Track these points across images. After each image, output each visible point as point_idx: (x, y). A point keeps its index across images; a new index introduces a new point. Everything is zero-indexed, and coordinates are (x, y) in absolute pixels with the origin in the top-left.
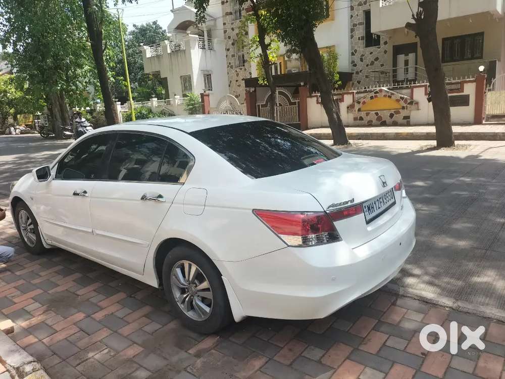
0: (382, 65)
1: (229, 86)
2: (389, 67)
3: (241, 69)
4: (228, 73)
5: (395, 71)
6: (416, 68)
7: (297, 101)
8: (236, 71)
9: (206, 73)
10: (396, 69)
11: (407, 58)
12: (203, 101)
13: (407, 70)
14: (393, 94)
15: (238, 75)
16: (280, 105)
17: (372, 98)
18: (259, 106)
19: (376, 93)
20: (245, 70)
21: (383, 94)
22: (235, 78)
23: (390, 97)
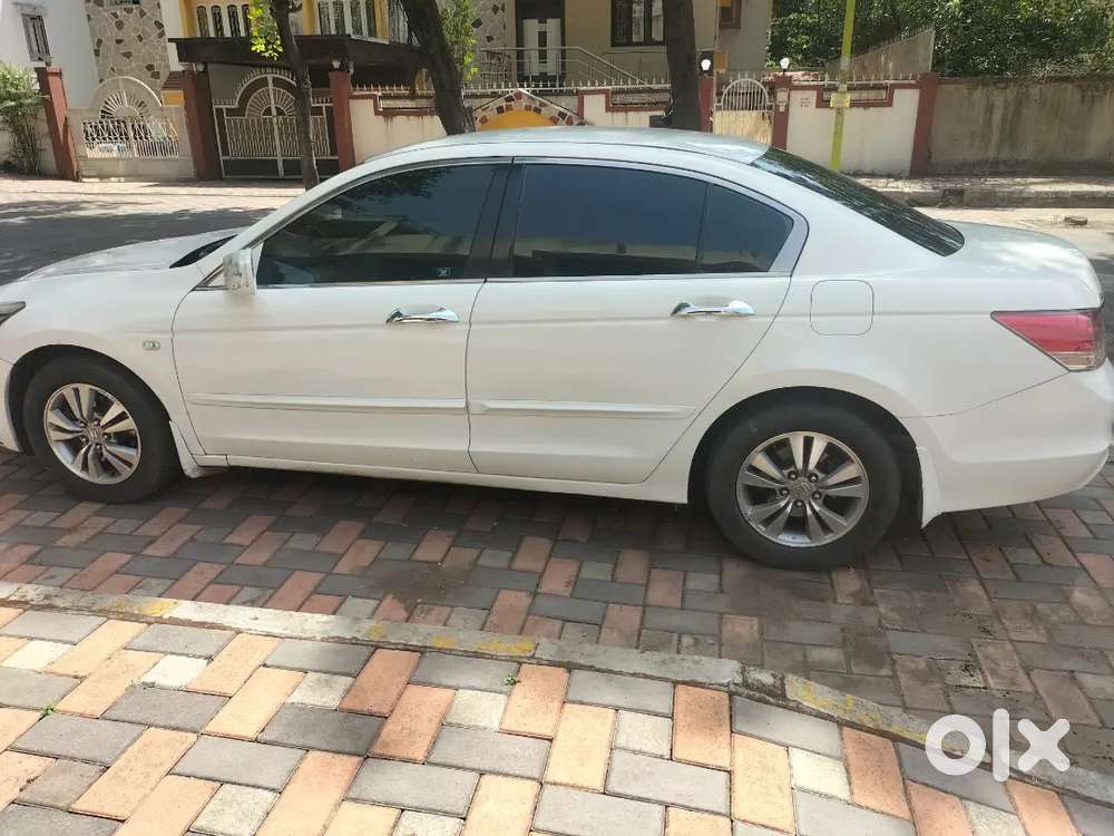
0: (490, 39)
1: (97, 53)
2: (505, 44)
3: (129, 11)
4: (89, 18)
5: (520, 55)
6: (563, 52)
7: (324, 105)
8: (115, 15)
9: (28, 11)
10: (522, 51)
11: (543, 27)
12: (45, 88)
13: (543, 56)
14: (542, 105)
15: (120, 25)
16: (280, 112)
17: (500, 110)
18: (220, 111)
19: (509, 99)
20: (142, 14)
21: (524, 102)
22: (113, 33)
23: (538, 111)
